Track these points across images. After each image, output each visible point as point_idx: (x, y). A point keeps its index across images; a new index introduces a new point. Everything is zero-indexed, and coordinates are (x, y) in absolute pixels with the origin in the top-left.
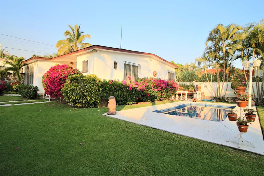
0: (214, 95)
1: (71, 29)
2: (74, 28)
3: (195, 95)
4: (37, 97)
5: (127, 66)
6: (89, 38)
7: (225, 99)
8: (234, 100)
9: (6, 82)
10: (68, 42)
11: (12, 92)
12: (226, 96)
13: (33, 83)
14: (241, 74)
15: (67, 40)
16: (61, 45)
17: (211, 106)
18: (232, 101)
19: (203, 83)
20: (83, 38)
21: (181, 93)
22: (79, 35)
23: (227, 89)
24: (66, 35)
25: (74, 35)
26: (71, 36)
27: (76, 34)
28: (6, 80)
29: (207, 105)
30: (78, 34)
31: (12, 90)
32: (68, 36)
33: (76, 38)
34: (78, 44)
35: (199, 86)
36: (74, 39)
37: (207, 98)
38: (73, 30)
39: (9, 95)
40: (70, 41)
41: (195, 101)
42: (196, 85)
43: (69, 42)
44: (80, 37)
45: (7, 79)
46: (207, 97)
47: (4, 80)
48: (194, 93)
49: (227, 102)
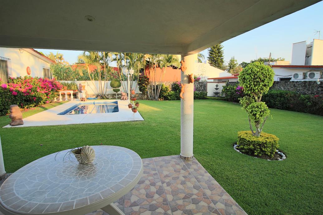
0: (97, 93)
3: (79, 94)
7: (106, 96)
8: (113, 96)
12: (107, 93)
14: (113, 72)
17: (99, 103)
18: (112, 97)
19: (85, 81)
21: (71, 94)
23: (107, 88)
29: (95, 103)
35: (82, 85)
37: (90, 97)
41: (83, 100)
42: (79, 84)
46: (90, 95)
48: (78, 93)
49: (108, 98)
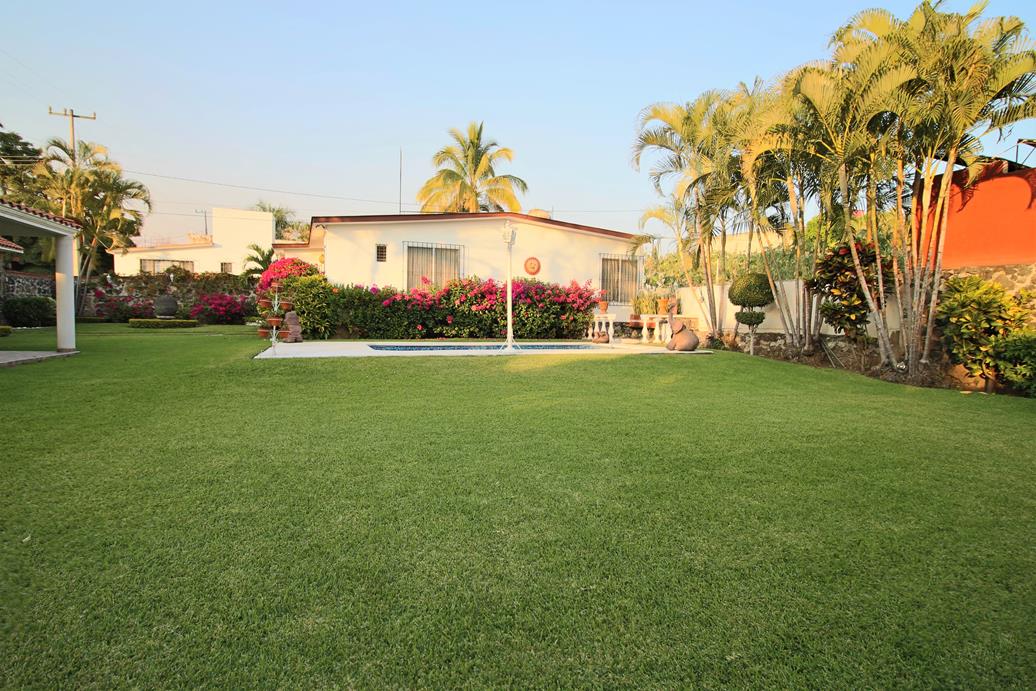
6: (507, 160)
10: (441, 183)
22: (479, 155)
24: (440, 163)
25: (466, 156)
26: (457, 163)
27: (471, 156)
31: (257, 314)
32: (446, 165)
33: (471, 165)
38: (462, 142)
40: (450, 176)
44: (483, 159)
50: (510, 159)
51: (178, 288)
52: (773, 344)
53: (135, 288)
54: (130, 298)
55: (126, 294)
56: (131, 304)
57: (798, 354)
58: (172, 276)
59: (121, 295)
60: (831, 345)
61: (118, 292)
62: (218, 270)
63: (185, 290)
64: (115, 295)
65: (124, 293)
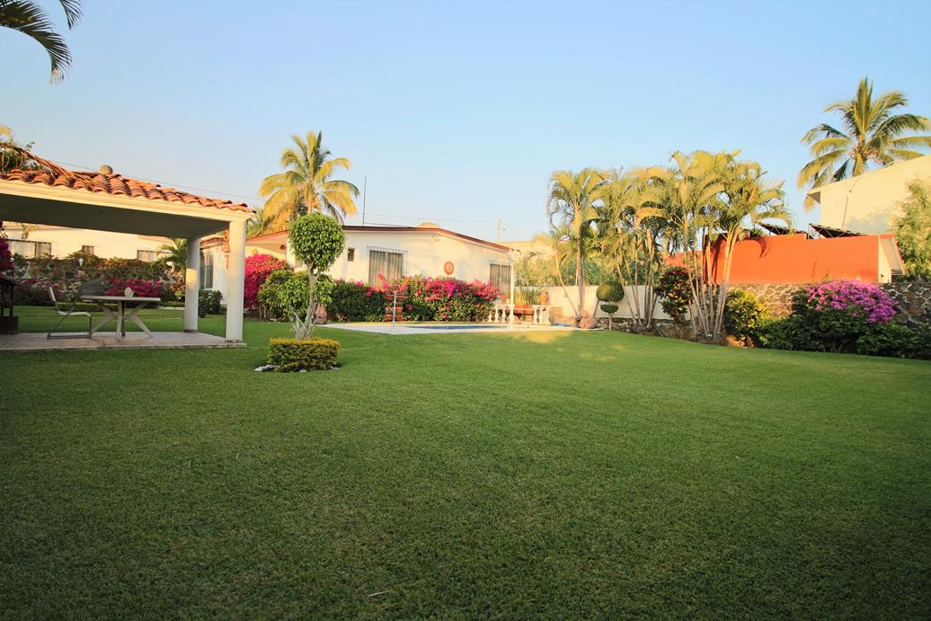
1: (300, 144)
2: (306, 143)
4: (220, 311)
5: (374, 254)
6: (344, 168)
9: (162, 284)
10: (289, 181)
11: (174, 303)
13: (211, 286)
15: (287, 177)
16: (272, 188)
20: (328, 169)
22: (318, 160)
24: (287, 164)
25: (307, 160)
26: (299, 165)
27: (311, 161)
28: (161, 280)
30: (317, 158)
31: (175, 298)
32: (292, 168)
33: (311, 169)
34: (316, 185)
36: (307, 171)
38: (304, 149)
39: (167, 308)
40: (295, 177)
43: (292, 182)
44: (321, 166)
45: (164, 278)
47: (159, 280)
50: (347, 167)
51: (86, 272)
52: (620, 324)
53: (41, 270)
54: (33, 281)
55: (29, 277)
56: (35, 286)
57: (642, 330)
58: (81, 260)
59: (23, 277)
60: (658, 325)
61: (21, 274)
62: (133, 256)
63: (94, 275)
64: (16, 277)
65: (28, 276)
